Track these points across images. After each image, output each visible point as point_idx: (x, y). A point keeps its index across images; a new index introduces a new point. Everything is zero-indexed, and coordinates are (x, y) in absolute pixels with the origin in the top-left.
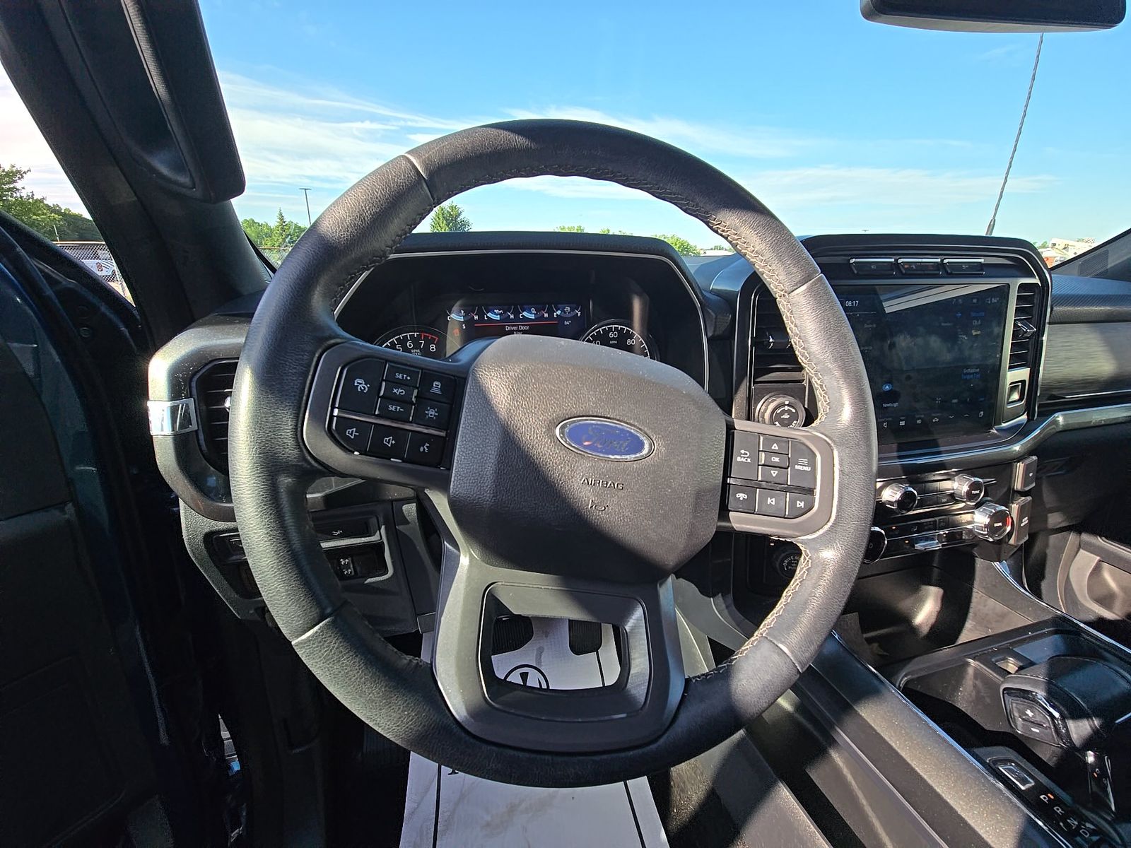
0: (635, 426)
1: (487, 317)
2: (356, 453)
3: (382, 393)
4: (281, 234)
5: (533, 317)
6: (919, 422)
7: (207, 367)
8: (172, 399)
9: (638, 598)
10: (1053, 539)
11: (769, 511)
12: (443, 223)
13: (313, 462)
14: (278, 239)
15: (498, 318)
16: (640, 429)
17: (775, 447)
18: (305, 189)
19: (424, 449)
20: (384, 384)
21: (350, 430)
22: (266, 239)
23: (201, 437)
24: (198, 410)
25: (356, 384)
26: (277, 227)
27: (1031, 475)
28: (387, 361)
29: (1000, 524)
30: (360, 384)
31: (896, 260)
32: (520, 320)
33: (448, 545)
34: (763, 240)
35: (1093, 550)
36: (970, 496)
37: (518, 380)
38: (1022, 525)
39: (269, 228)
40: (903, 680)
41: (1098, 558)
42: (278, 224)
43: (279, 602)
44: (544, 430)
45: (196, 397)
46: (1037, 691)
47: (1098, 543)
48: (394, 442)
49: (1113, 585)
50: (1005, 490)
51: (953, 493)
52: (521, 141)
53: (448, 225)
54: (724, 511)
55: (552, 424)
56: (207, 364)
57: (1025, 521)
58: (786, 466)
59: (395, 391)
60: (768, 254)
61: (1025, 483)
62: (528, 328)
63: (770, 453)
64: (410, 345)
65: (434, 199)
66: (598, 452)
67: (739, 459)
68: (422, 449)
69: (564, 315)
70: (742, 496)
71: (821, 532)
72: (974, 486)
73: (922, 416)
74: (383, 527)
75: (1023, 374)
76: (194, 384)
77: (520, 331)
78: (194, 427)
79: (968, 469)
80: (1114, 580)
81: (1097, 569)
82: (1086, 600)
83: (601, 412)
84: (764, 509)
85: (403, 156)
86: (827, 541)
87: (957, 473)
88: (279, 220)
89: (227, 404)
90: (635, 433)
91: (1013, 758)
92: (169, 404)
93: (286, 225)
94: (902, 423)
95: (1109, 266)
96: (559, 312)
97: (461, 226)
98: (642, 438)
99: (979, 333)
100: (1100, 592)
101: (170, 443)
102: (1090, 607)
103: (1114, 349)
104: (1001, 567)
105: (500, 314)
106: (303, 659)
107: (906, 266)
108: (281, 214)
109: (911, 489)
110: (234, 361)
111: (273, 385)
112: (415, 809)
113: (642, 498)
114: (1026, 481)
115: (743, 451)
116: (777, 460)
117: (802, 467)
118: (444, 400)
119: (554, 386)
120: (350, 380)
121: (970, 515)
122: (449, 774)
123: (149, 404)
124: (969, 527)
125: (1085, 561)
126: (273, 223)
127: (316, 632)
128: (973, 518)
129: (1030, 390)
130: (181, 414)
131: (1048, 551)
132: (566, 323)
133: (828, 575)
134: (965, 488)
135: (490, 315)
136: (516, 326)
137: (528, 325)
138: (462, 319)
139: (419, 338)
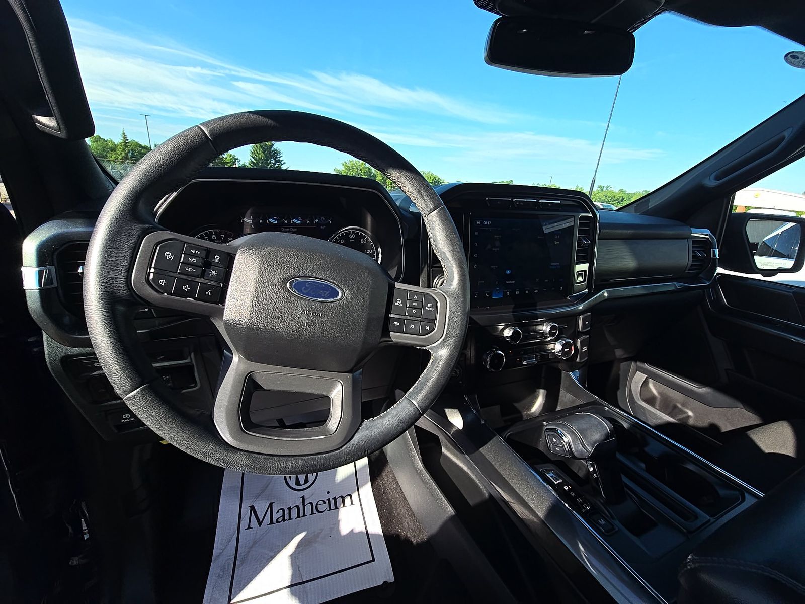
0: (334, 283)
1: (269, 221)
2: (165, 294)
3: (181, 261)
4: (124, 150)
5: (300, 222)
6: (527, 292)
7: (65, 246)
8: (38, 266)
9: (339, 380)
10: (623, 365)
11: (411, 332)
12: (260, 150)
13: (137, 298)
14: (121, 154)
15: (276, 222)
16: (337, 285)
17: (415, 297)
18: (146, 116)
19: (208, 293)
20: (183, 255)
21: (162, 281)
22: (110, 152)
23: (60, 292)
24: (58, 276)
25: (165, 255)
26: (121, 143)
27: (587, 323)
28: (185, 243)
29: (568, 350)
30: (168, 255)
31: (512, 200)
32: (291, 225)
33: (226, 352)
34: (412, 185)
35: (644, 371)
36: (551, 334)
37: (265, 256)
38: (583, 351)
39: (113, 144)
40: (507, 434)
41: (646, 376)
42: (122, 141)
43: (115, 375)
44: (280, 284)
45: (56, 265)
46: (558, 428)
47: (645, 367)
48: (189, 289)
49: (655, 392)
50: (572, 331)
51: (543, 332)
52: (270, 122)
53: (264, 152)
54: (386, 332)
55: (284, 282)
56: (64, 244)
57: (585, 349)
58: (420, 308)
59: (190, 259)
60: (416, 194)
61: (583, 327)
62: (296, 229)
63: (412, 300)
64: (214, 237)
65: (217, 151)
66: (311, 297)
67: (396, 304)
68: (207, 293)
69: (320, 222)
70: (396, 323)
71: (439, 342)
72: (552, 328)
73: (528, 289)
74: (192, 354)
75: (585, 267)
76: (55, 257)
77: (291, 231)
78: (55, 284)
79: (551, 319)
80: (656, 389)
81: (646, 382)
82: (639, 400)
83: (313, 275)
84: (408, 331)
85: (197, 126)
86: (441, 346)
87: (545, 321)
88: (122, 139)
89: (80, 271)
90: (334, 287)
91: (553, 468)
92: (37, 269)
93: (129, 143)
94: (517, 293)
95: (649, 208)
96: (317, 221)
97: (274, 154)
98: (338, 290)
99: (558, 242)
100: (647, 396)
101: (37, 295)
102: (641, 404)
103: (636, 254)
104: (574, 376)
105: (277, 220)
106: (130, 407)
107: (517, 203)
108: (124, 134)
109: (518, 329)
110: (85, 242)
111: (113, 253)
112: (221, 553)
113: (336, 322)
114: (584, 326)
115: (398, 300)
116: (416, 304)
117: (429, 307)
118: (222, 266)
119: (287, 260)
120: (161, 252)
121: (553, 345)
122: (246, 529)
123: (22, 269)
124: (553, 351)
125: (640, 377)
126: (118, 140)
127: (139, 391)
128: (555, 347)
129: (590, 276)
130: (45, 276)
131: (620, 373)
132: (322, 228)
133: (441, 365)
134: (548, 329)
135: (270, 220)
136: (288, 228)
137: (296, 228)
138: (251, 222)
139: (221, 233)
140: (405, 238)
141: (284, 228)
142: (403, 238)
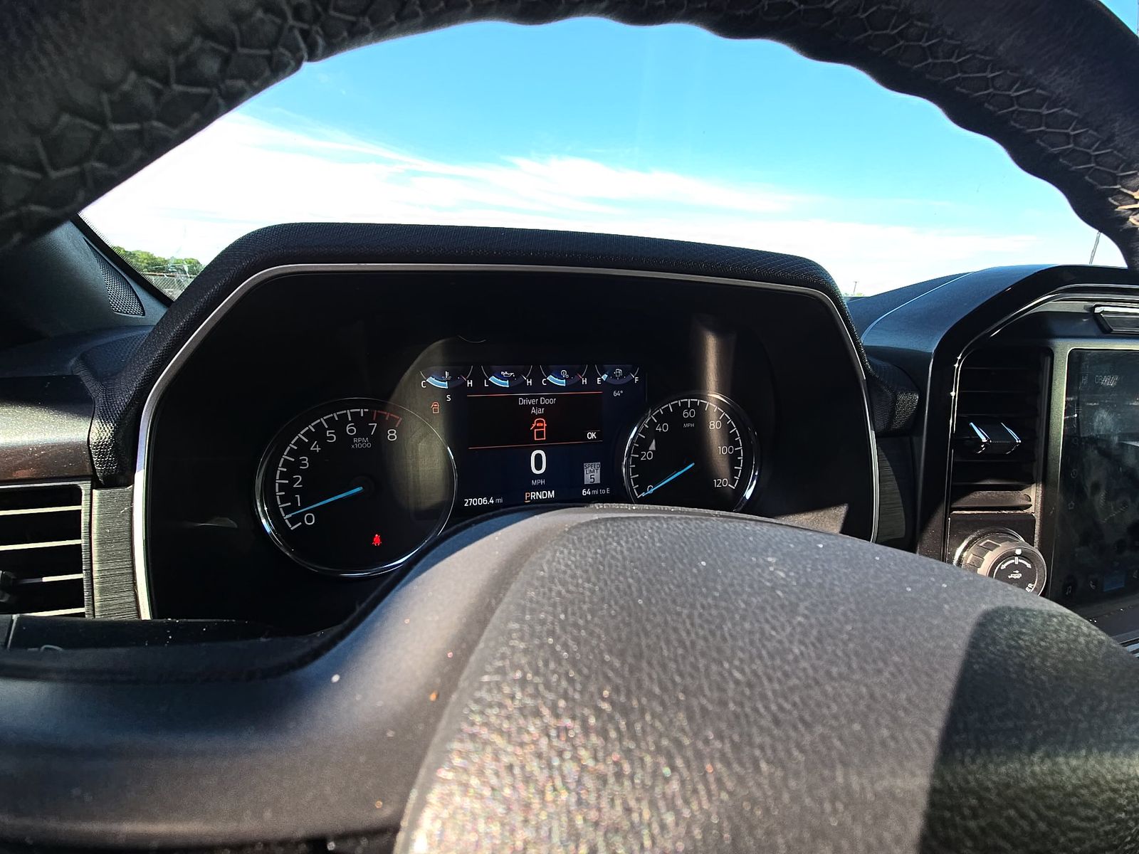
1: (489, 382)
5: (562, 383)
15: (506, 384)
32: (542, 389)
64: (351, 431)
69: (612, 381)
77: (540, 407)
96: (605, 377)
105: (510, 379)
132: (616, 394)
135: (493, 379)
136: (535, 397)
137: (553, 397)
138: (445, 385)
139: (369, 417)
140: (881, 427)
141: (524, 397)
142: (874, 428)
